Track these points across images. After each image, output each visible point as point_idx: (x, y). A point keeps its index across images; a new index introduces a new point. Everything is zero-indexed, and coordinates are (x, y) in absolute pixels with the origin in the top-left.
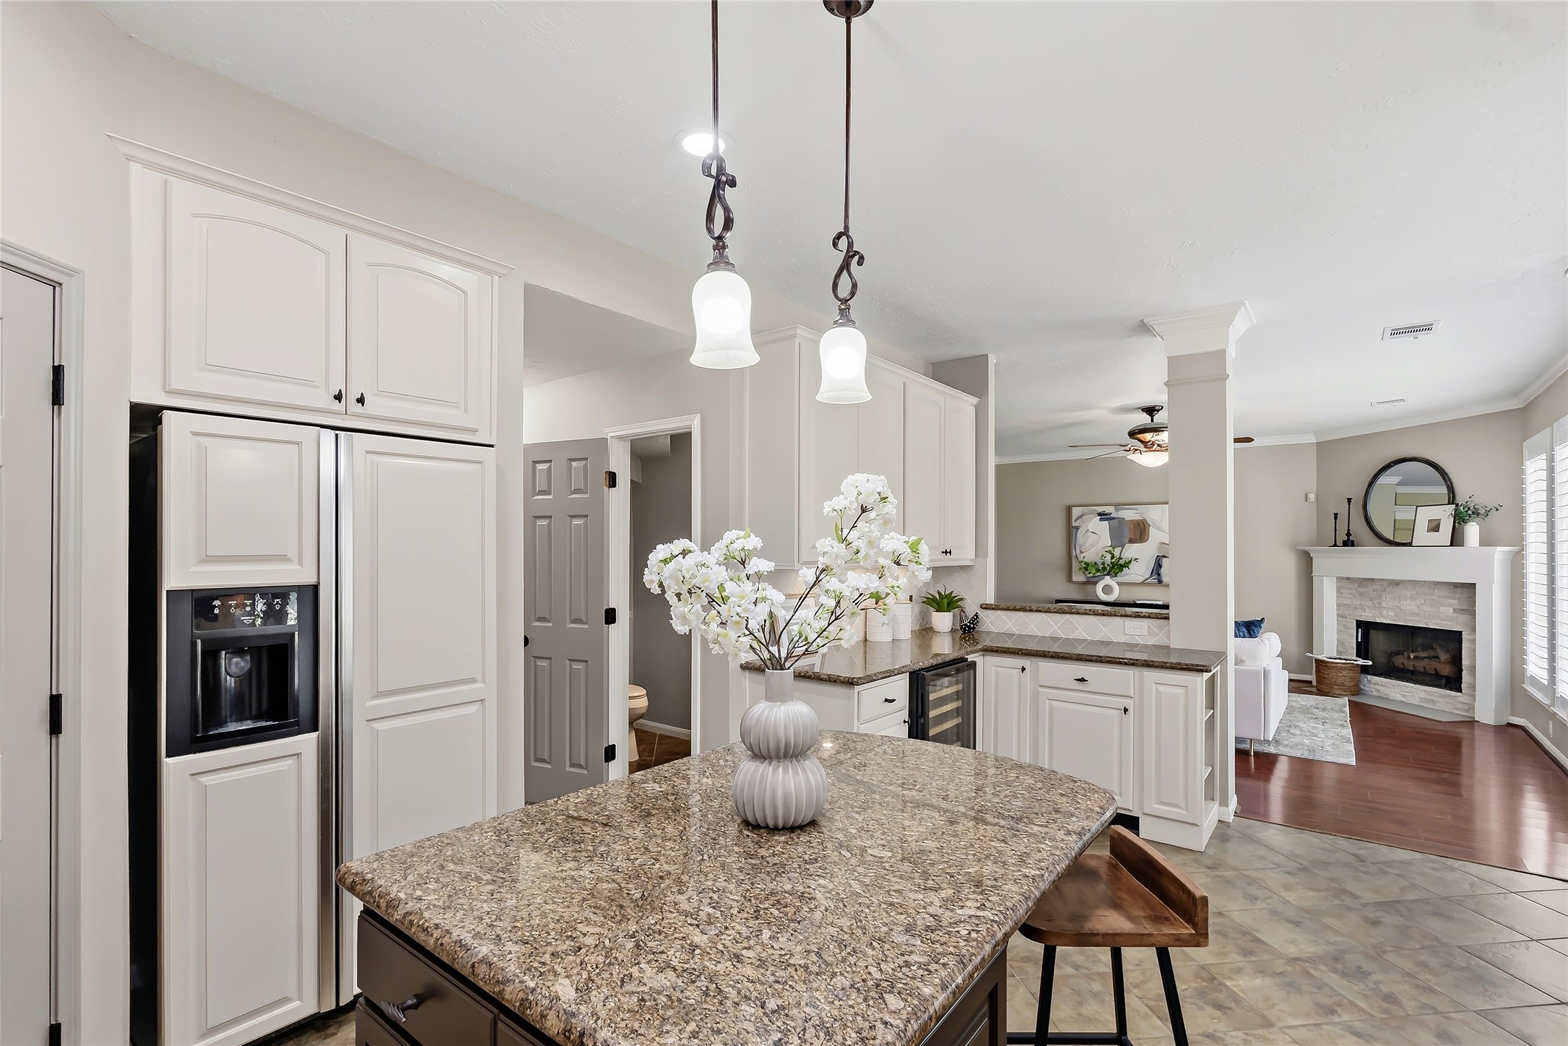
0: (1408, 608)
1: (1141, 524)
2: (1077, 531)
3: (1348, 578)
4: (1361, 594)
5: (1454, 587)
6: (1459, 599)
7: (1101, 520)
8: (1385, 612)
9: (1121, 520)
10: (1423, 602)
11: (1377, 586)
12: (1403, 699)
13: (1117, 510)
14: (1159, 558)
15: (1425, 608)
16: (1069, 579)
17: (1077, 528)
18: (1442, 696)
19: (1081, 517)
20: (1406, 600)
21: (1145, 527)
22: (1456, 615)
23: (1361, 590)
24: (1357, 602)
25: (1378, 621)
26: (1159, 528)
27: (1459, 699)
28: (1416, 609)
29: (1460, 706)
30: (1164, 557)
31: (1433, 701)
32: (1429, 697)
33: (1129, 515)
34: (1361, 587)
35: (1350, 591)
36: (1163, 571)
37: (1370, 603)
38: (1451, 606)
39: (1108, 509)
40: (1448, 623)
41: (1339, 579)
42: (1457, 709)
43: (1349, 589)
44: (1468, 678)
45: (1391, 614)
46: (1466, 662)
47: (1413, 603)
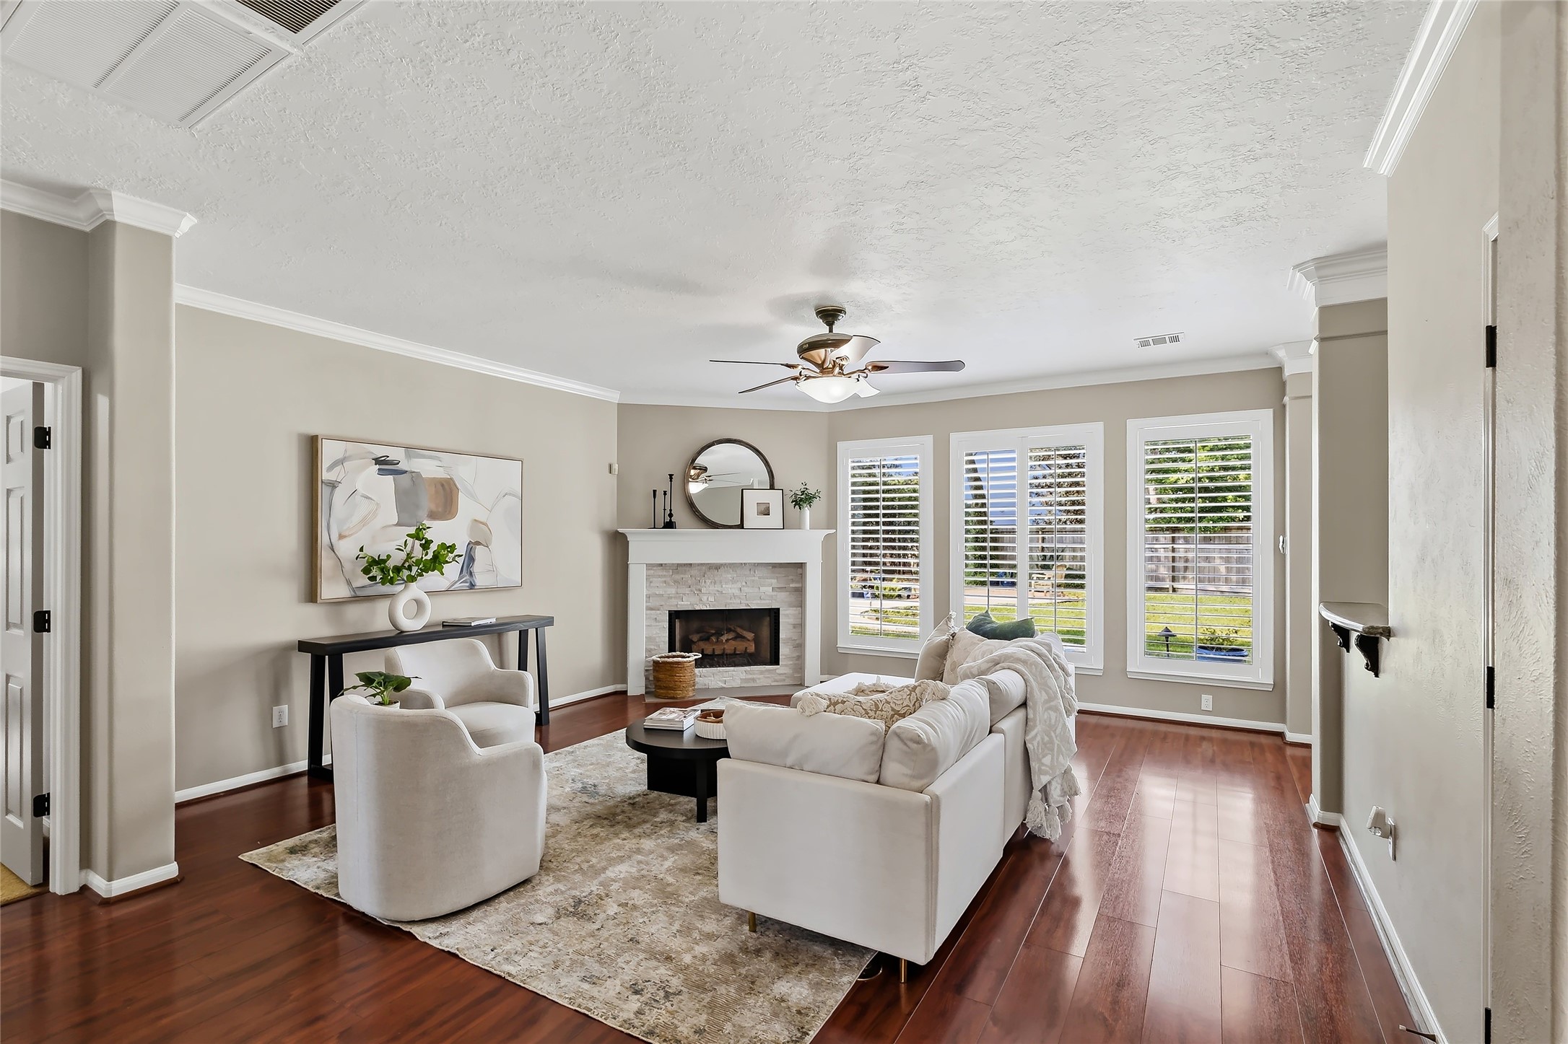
0: (730, 591)
1: (446, 487)
2: (332, 494)
3: (661, 565)
4: (676, 582)
5: (773, 567)
6: (777, 578)
7: (381, 472)
8: (704, 598)
9: (416, 477)
10: (744, 584)
11: (694, 572)
12: (724, 686)
13: (408, 456)
14: (470, 546)
15: (745, 589)
16: (311, 595)
17: (333, 485)
18: (762, 672)
19: (340, 462)
20: (726, 583)
21: (451, 492)
22: (775, 593)
23: (677, 577)
24: (672, 591)
25: (697, 608)
26: (472, 496)
27: (777, 671)
28: (737, 591)
29: (778, 678)
30: (478, 543)
31: (753, 680)
32: (750, 676)
33: (428, 468)
34: (678, 573)
35: (664, 579)
36: (477, 568)
37: (687, 591)
38: (769, 586)
39: (394, 454)
40: (768, 601)
41: (650, 566)
42: (776, 681)
43: (659, 576)
44: (784, 650)
45: (711, 599)
46: (782, 635)
47: (735, 586)
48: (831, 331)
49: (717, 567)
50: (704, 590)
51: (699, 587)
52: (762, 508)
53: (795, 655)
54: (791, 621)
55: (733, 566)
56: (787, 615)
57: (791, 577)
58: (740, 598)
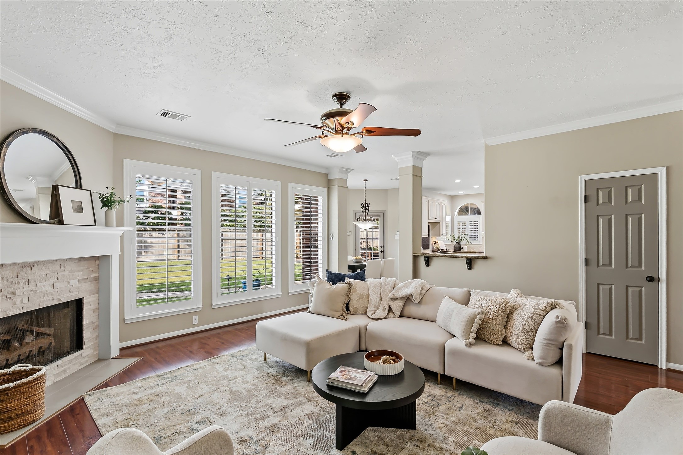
5: (79, 261)
6: (82, 270)
8: (18, 301)
15: (57, 285)
18: (71, 361)
20: (40, 282)
22: (80, 286)
27: (82, 355)
29: (83, 361)
31: (65, 371)
32: (62, 369)
38: (76, 278)
40: (74, 294)
44: (88, 334)
45: (25, 300)
46: (86, 321)
47: (48, 283)
48: (341, 107)
49: (31, 265)
50: (18, 293)
51: (12, 290)
52: (76, 205)
53: (94, 336)
54: (92, 307)
55: (44, 263)
56: (89, 303)
57: (91, 269)
58: (52, 295)
